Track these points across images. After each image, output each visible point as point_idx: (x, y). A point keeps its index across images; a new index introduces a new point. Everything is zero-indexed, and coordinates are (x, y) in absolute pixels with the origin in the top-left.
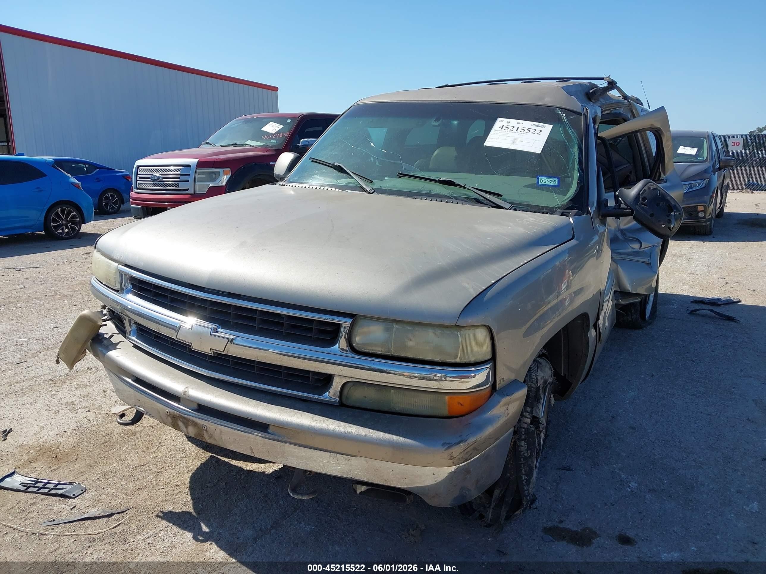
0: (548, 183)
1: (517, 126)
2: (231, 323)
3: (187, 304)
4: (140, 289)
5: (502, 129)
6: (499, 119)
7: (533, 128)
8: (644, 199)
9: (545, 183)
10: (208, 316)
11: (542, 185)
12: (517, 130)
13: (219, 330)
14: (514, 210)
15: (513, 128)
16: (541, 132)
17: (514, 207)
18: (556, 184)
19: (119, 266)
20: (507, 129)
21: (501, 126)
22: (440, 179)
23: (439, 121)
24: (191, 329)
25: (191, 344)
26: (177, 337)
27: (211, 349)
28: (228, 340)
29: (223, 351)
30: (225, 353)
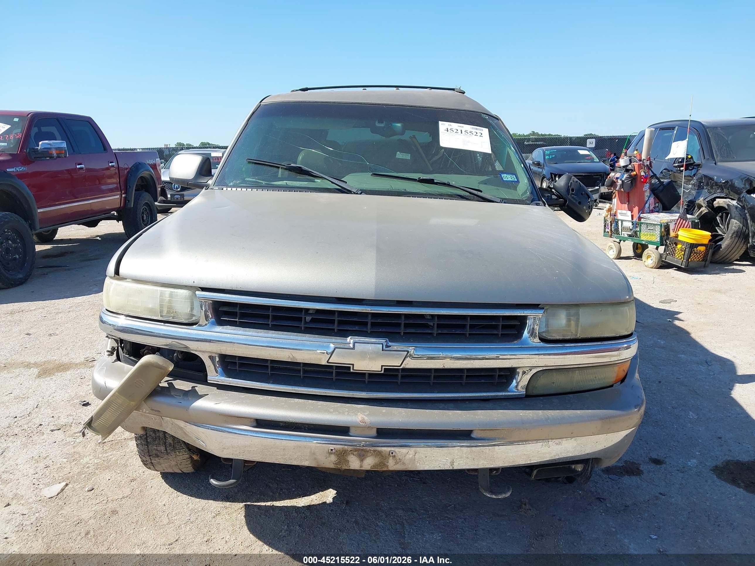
0: (510, 179)
1: (459, 129)
2: (402, 334)
3: (336, 322)
4: (243, 316)
5: (448, 131)
6: (440, 123)
7: (474, 131)
8: (573, 190)
9: (508, 180)
10: (369, 332)
11: (506, 181)
12: (462, 133)
13: (390, 343)
14: (505, 203)
15: (457, 130)
16: (482, 134)
17: (503, 200)
18: (516, 180)
19: (197, 292)
20: (452, 131)
21: (446, 128)
22: (420, 178)
23: (382, 123)
24: (354, 348)
25: (353, 365)
26: (330, 361)
27: (382, 366)
28: (407, 352)
29: (399, 365)
30: (401, 367)
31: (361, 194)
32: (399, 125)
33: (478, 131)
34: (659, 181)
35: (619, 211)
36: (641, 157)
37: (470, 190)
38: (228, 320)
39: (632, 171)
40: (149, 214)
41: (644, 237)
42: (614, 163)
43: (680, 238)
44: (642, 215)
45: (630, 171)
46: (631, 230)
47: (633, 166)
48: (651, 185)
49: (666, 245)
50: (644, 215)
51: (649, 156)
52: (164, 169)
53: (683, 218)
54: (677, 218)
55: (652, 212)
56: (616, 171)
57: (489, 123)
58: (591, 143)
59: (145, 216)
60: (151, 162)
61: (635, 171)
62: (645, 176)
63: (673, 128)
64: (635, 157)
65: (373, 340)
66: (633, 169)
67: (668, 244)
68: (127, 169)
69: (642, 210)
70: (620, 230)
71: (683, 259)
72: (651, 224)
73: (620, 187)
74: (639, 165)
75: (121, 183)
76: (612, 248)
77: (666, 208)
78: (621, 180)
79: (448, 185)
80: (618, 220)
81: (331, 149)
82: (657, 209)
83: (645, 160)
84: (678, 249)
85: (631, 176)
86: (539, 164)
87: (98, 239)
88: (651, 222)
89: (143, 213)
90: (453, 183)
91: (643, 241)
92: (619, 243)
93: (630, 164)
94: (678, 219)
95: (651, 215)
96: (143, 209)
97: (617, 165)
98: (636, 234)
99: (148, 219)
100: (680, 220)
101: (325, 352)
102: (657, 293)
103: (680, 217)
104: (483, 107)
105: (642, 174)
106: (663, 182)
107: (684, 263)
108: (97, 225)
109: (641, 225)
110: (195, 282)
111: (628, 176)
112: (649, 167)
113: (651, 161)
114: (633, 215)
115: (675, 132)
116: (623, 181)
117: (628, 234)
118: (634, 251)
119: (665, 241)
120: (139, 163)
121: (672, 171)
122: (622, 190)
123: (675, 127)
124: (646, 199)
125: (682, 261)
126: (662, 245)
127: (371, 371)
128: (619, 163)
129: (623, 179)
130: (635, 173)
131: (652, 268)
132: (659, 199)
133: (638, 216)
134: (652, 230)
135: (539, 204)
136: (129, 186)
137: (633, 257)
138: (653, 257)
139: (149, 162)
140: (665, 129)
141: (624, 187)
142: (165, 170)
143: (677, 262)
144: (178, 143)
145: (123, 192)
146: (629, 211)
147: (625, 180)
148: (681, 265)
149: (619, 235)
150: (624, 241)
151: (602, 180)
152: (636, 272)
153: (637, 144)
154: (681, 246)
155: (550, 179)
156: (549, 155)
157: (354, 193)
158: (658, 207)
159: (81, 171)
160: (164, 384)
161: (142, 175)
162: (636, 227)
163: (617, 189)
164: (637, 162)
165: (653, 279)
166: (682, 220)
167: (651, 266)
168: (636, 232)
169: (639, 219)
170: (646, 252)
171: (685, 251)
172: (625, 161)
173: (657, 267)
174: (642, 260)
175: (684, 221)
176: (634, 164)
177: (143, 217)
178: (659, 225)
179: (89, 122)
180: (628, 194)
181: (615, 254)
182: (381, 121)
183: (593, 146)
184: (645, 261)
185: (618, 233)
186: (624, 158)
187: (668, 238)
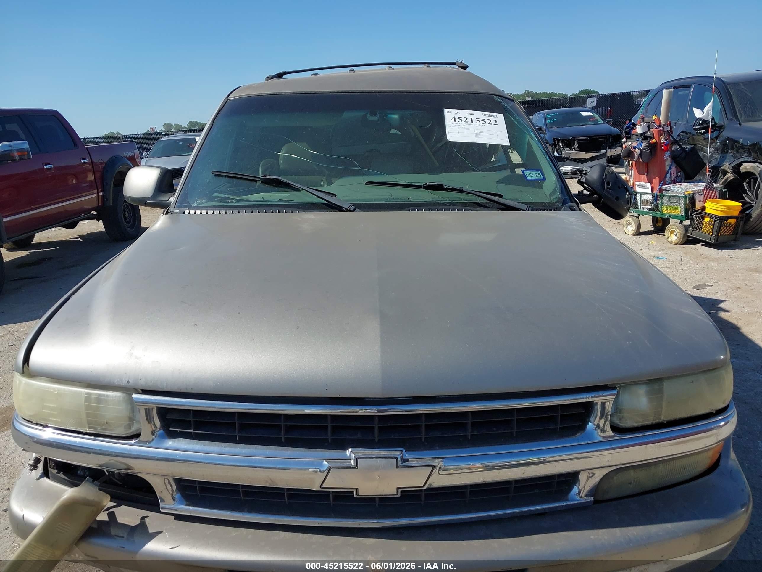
0: (534, 177)
1: (469, 117)
2: (423, 440)
3: (329, 429)
4: (198, 425)
5: (455, 120)
6: (446, 110)
7: (487, 118)
8: (608, 183)
9: (532, 178)
10: (377, 440)
11: (531, 180)
12: (472, 122)
13: (407, 455)
14: (532, 210)
15: (467, 119)
16: (496, 122)
17: (529, 207)
18: (542, 177)
19: (134, 396)
20: (460, 121)
21: (452, 118)
22: (426, 184)
23: (376, 115)
24: (356, 467)
25: (357, 489)
26: (323, 486)
27: (398, 488)
28: (432, 467)
29: (422, 485)
30: (425, 488)
31: (354, 211)
32: (396, 117)
33: (492, 119)
34: (680, 146)
35: (637, 183)
36: (660, 123)
37: (488, 196)
38: (180, 431)
39: (651, 138)
40: (131, 211)
41: (667, 211)
42: (630, 131)
43: (707, 211)
44: (663, 187)
45: (649, 139)
46: (651, 203)
47: (652, 132)
48: (672, 151)
49: (692, 219)
50: (666, 186)
51: (669, 121)
52: (147, 157)
53: (709, 187)
54: (702, 188)
55: (674, 182)
56: (633, 140)
57: (503, 107)
58: (592, 102)
59: (127, 213)
60: (129, 154)
61: (654, 139)
62: (665, 143)
63: (689, 86)
64: (653, 123)
65: (383, 452)
66: (652, 136)
67: (694, 217)
68: (102, 164)
69: (663, 182)
70: (639, 204)
71: (712, 234)
72: (675, 196)
73: (638, 157)
74: (659, 132)
75: (97, 181)
76: (630, 223)
77: (689, 177)
78: (639, 149)
79: (461, 191)
80: (636, 193)
81: (315, 153)
82: (679, 179)
83: (665, 125)
84: (706, 223)
85: (650, 145)
86: (541, 129)
87: (79, 240)
88: (675, 195)
89: (124, 210)
90: (466, 188)
91: (665, 215)
92: (638, 217)
93: (648, 131)
94: (704, 189)
95: (673, 186)
96: (124, 206)
97: (633, 132)
98: (658, 208)
99: (131, 216)
100: (707, 191)
101: (318, 470)
102: (688, 277)
103: (706, 187)
104: (496, 87)
105: (663, 141)
106: (685, 148)
107: (713, 238)
108: (77, 226)
109: (662, 198)
110: (130, 381)
111: (647, 145)
112: (669, 133)
113: (672, 126)
114: (653, 187)
115: (692, 90)
116: (641, 151)
117: (647, 208)
118: (654, 225)
119: (691, 214)
120: (116, 157)
121: (690, 133)
122: (641, 160)
123: (691, 85)
124: (667, 168)
125: (711, 236)
126: (687, 219)
127: (382, 495)
128: (635, 130)
129: (641, 148)
130: (654, 140)
131: (676, 244)
132: (681, 168)
133: (658, 188)
134: (676, 203)
135: (573, 207)
136: (107, 183)
137: (653, 231)
138: (677, 233)
139: (127, 155)
140: (680, 87)
141: (643, 156)
142: (148, 159)
143: (705, 237)
144: (165, 123)
145: (100, 190)
146: (649, 182)
147: (644, 149)
148: (710, 241)
149: (638, 209)
150: (643, 215)
151: (608, 143)
152: (660, 251)
153: (649, 105)
154: (709, 219)
155: (553, 145)
156: (550, 119)
157: (347, 210)
158: (680, 176)
159: (51, 172)
160: (103, 517)
161: (119, 170)
162: (658, 200)
163: (634, 160)
164: (656, 129)
165: (680, 258)
166: (708, 190)
167: (676, 242)
168: (657, 206)
169: (660, 191)
170: (668, 228)
171: (714, 224)
172: (643, 128)
173: (682, 243)
174: (664, 235)
175: (711, 191)
176: (652, 131)
177: (124, 215)
178: (683, 197)
179: (54, 116)
180: (647, 164)
181: (634, 230)
182: (373, 114)
183: (594, 105)
184: (668, 237)
185: (637, 207)
186: (641, 125)
187: (694, 211)
